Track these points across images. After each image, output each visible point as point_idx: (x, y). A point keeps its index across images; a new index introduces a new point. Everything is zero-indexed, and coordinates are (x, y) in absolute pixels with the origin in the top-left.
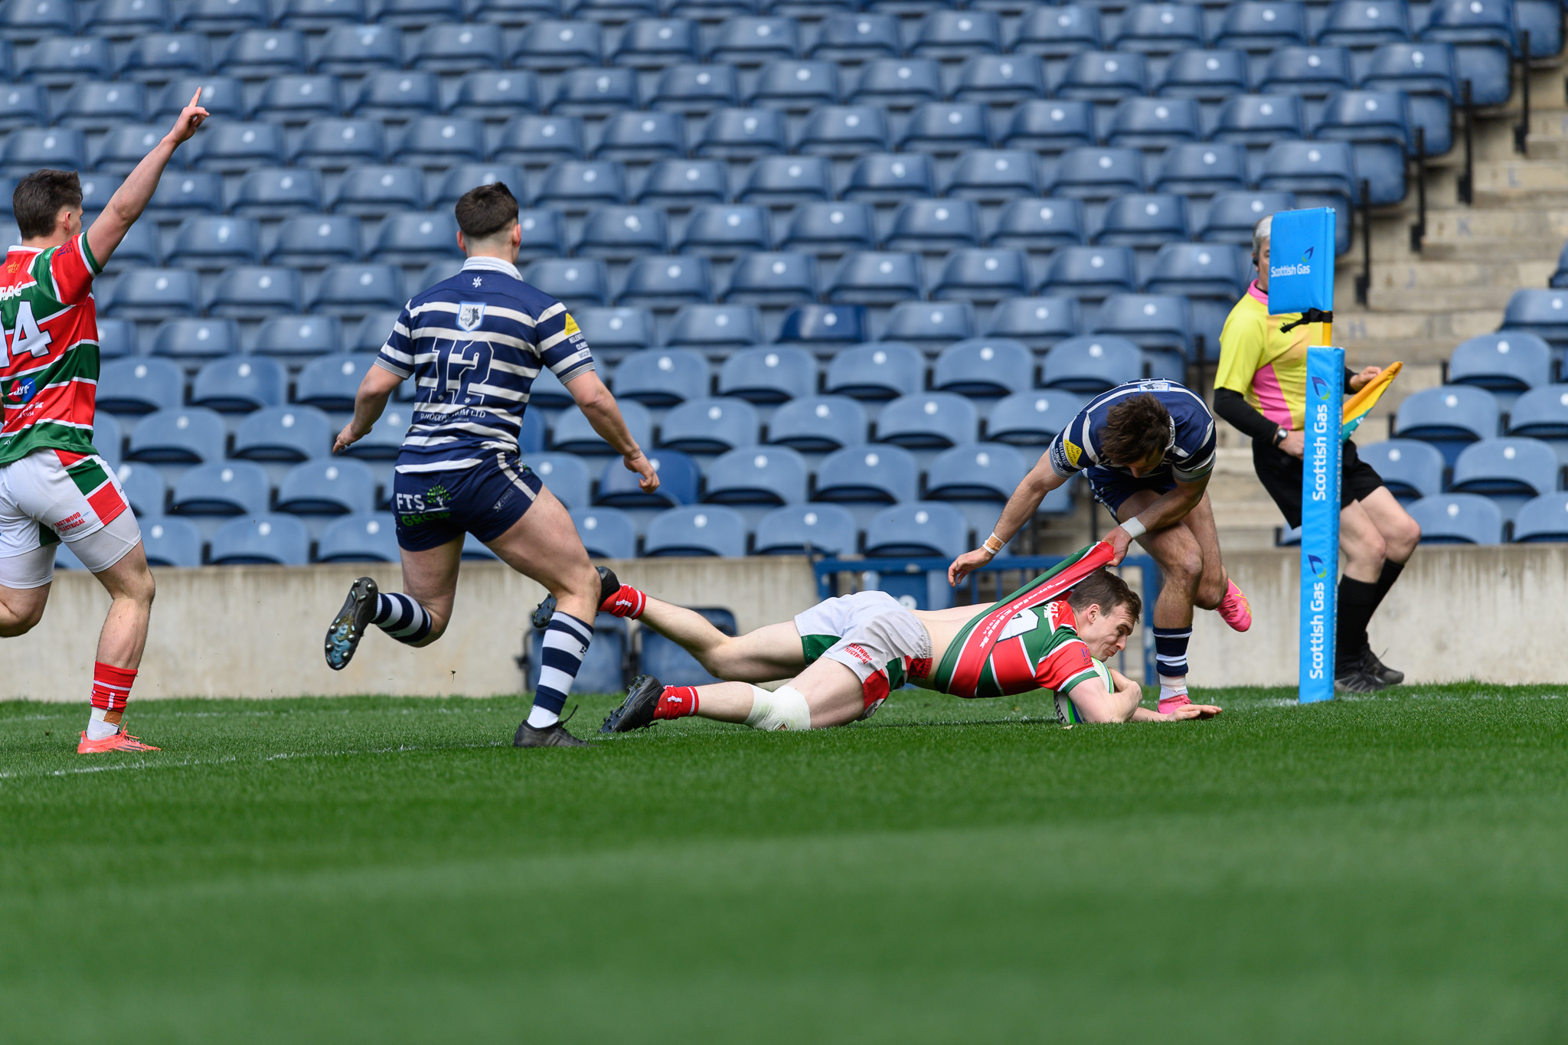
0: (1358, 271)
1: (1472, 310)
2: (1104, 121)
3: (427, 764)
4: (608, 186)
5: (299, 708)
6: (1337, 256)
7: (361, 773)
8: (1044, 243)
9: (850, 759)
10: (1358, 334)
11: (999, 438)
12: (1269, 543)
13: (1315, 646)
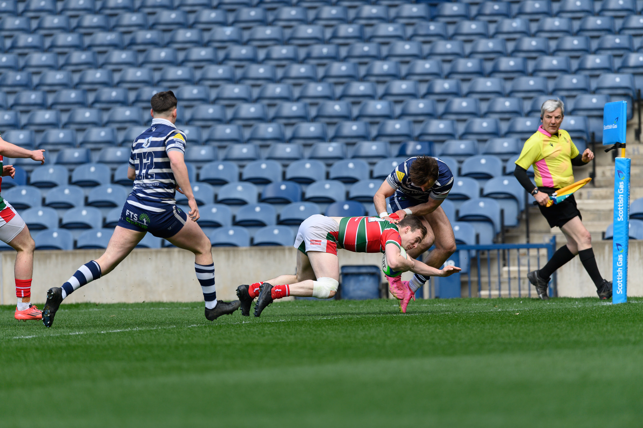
0: (636, 127)
2: (531, 65)
3: (254, 329)
4: (327, 93)
6: (627, 120)
7: (227, 332)
8: (507, 116)
9: (428, 327)
10: (636, 153)
11: (488, 196)
12: (600, 238)
13: (619, 281)
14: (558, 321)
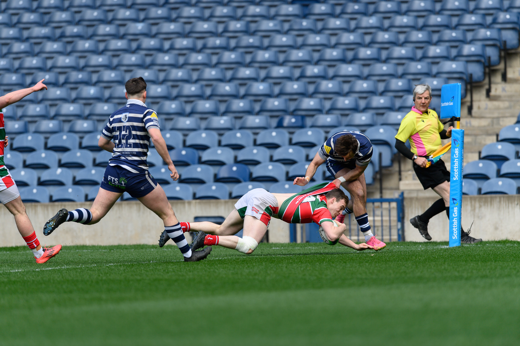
0: (469, 104)
1: (506, 117)
2: (384, 54)
3: (160, 267)
4: (219, 76)
5: (117, 249)
6: (462, 99)
7: (138, 270)
8: (364, 95)
9: (300, 266)
10: (469, 125)
13: (454, 228)
14: (405, 261)
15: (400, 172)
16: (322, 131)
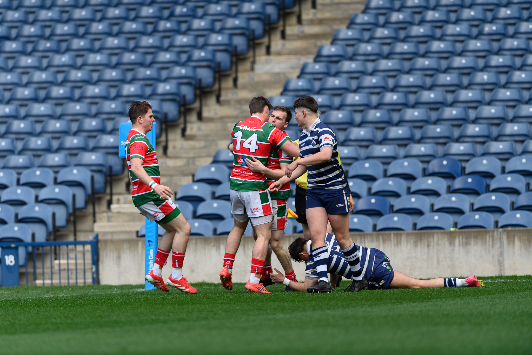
0: (164, 144)
1: (202, 157)
2: (77, 93)
6: (157, 139)
8: (57, 135)
10: (164, 165)
11: (43, 201)
12: (134, 236)
14: (100, 305)
15: (94, 214)
16: (14, 173)
